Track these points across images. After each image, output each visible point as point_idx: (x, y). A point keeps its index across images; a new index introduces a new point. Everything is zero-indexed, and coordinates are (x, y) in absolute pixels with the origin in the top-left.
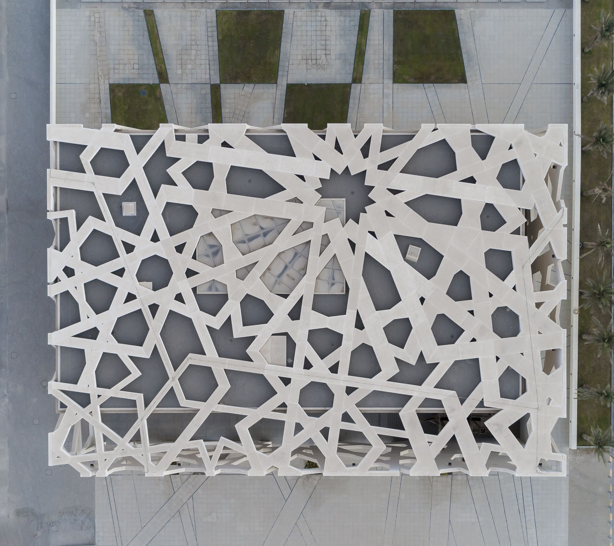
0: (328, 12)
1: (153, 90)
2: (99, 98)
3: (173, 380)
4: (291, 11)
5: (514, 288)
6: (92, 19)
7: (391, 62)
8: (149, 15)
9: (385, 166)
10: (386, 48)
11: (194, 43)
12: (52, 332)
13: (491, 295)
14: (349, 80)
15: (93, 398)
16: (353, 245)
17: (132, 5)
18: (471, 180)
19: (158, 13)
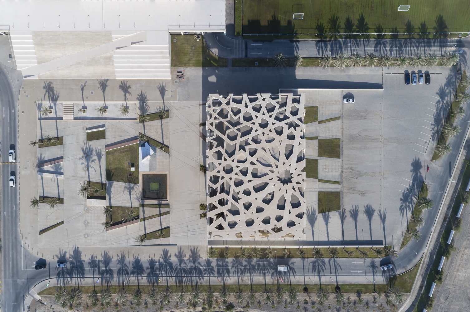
0: (340, 172)
1: (316, 119)
2: (314, 103)
3: (234, 129)
4: (340, 161)
5: (260, 225)
6: (338, 101)
7: (325, 191)
8: (339, 118)
9: (294, 188)
10: (329, 189)
11: (330, 131)
12: (247, 95)
13: (257, 218)
14: (320, 178)
15: (228, 106)
16: (271, 179)
17: (342, 113)
18: (290, 213)
19: (339, 121)
